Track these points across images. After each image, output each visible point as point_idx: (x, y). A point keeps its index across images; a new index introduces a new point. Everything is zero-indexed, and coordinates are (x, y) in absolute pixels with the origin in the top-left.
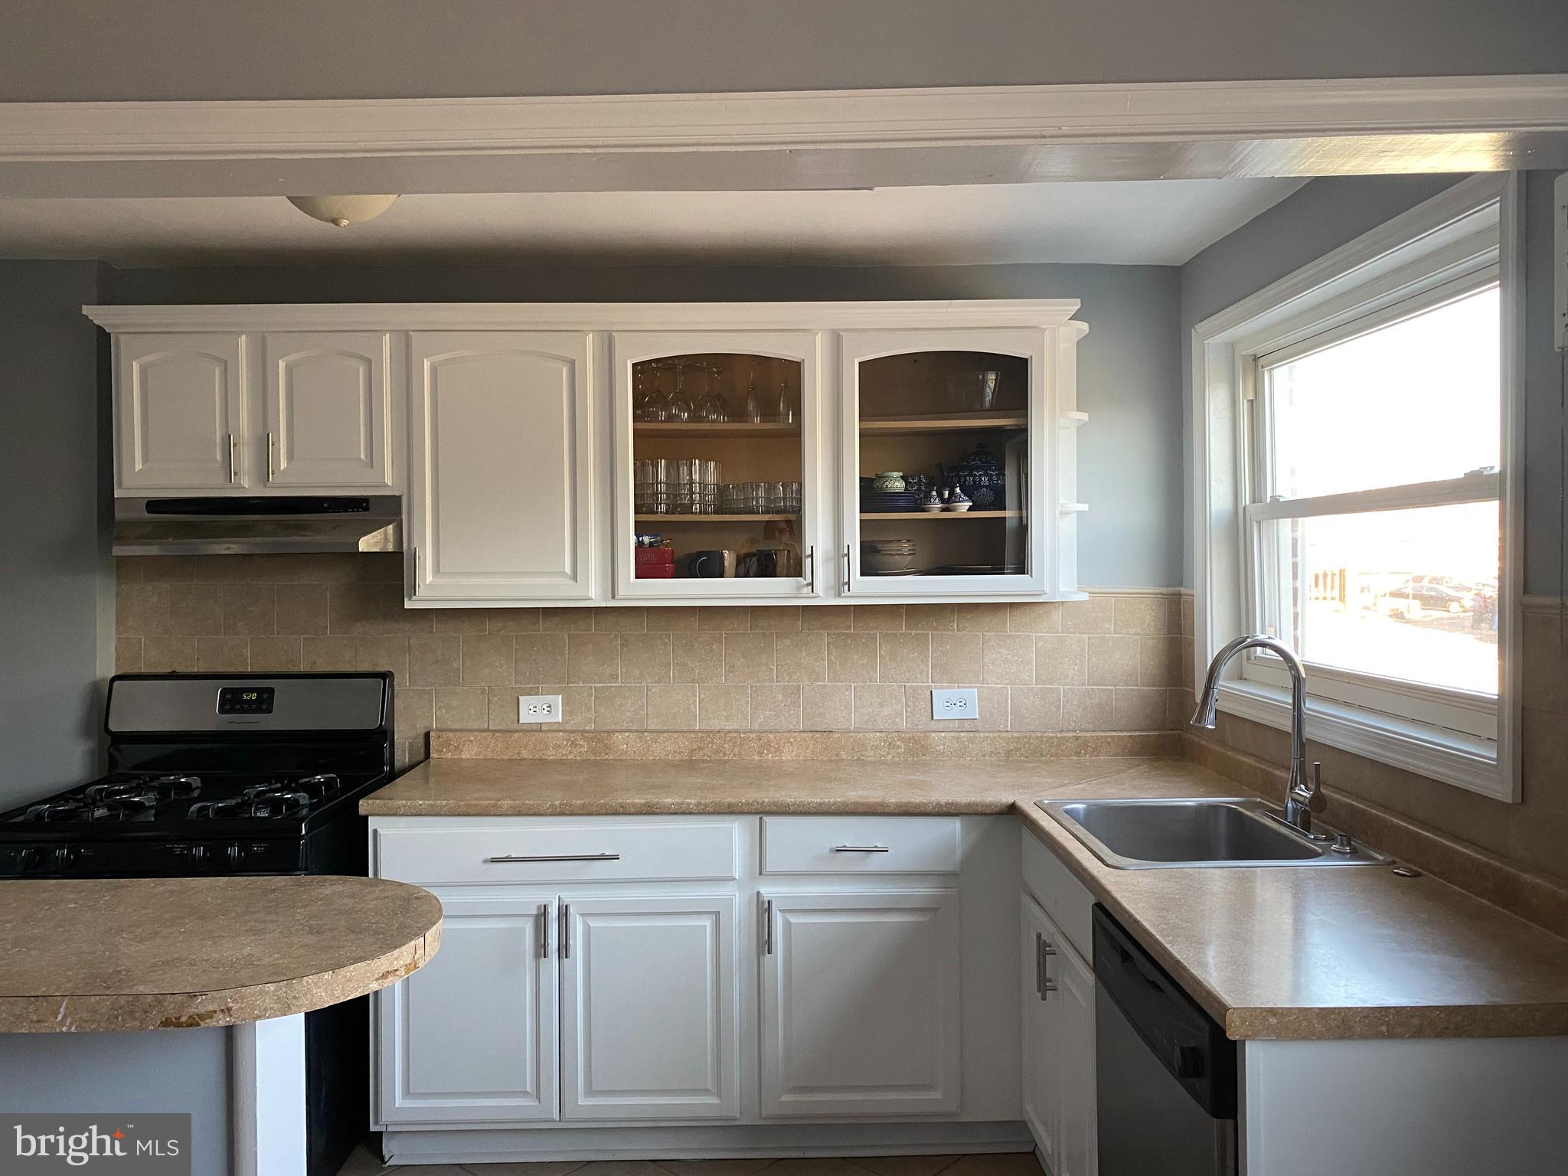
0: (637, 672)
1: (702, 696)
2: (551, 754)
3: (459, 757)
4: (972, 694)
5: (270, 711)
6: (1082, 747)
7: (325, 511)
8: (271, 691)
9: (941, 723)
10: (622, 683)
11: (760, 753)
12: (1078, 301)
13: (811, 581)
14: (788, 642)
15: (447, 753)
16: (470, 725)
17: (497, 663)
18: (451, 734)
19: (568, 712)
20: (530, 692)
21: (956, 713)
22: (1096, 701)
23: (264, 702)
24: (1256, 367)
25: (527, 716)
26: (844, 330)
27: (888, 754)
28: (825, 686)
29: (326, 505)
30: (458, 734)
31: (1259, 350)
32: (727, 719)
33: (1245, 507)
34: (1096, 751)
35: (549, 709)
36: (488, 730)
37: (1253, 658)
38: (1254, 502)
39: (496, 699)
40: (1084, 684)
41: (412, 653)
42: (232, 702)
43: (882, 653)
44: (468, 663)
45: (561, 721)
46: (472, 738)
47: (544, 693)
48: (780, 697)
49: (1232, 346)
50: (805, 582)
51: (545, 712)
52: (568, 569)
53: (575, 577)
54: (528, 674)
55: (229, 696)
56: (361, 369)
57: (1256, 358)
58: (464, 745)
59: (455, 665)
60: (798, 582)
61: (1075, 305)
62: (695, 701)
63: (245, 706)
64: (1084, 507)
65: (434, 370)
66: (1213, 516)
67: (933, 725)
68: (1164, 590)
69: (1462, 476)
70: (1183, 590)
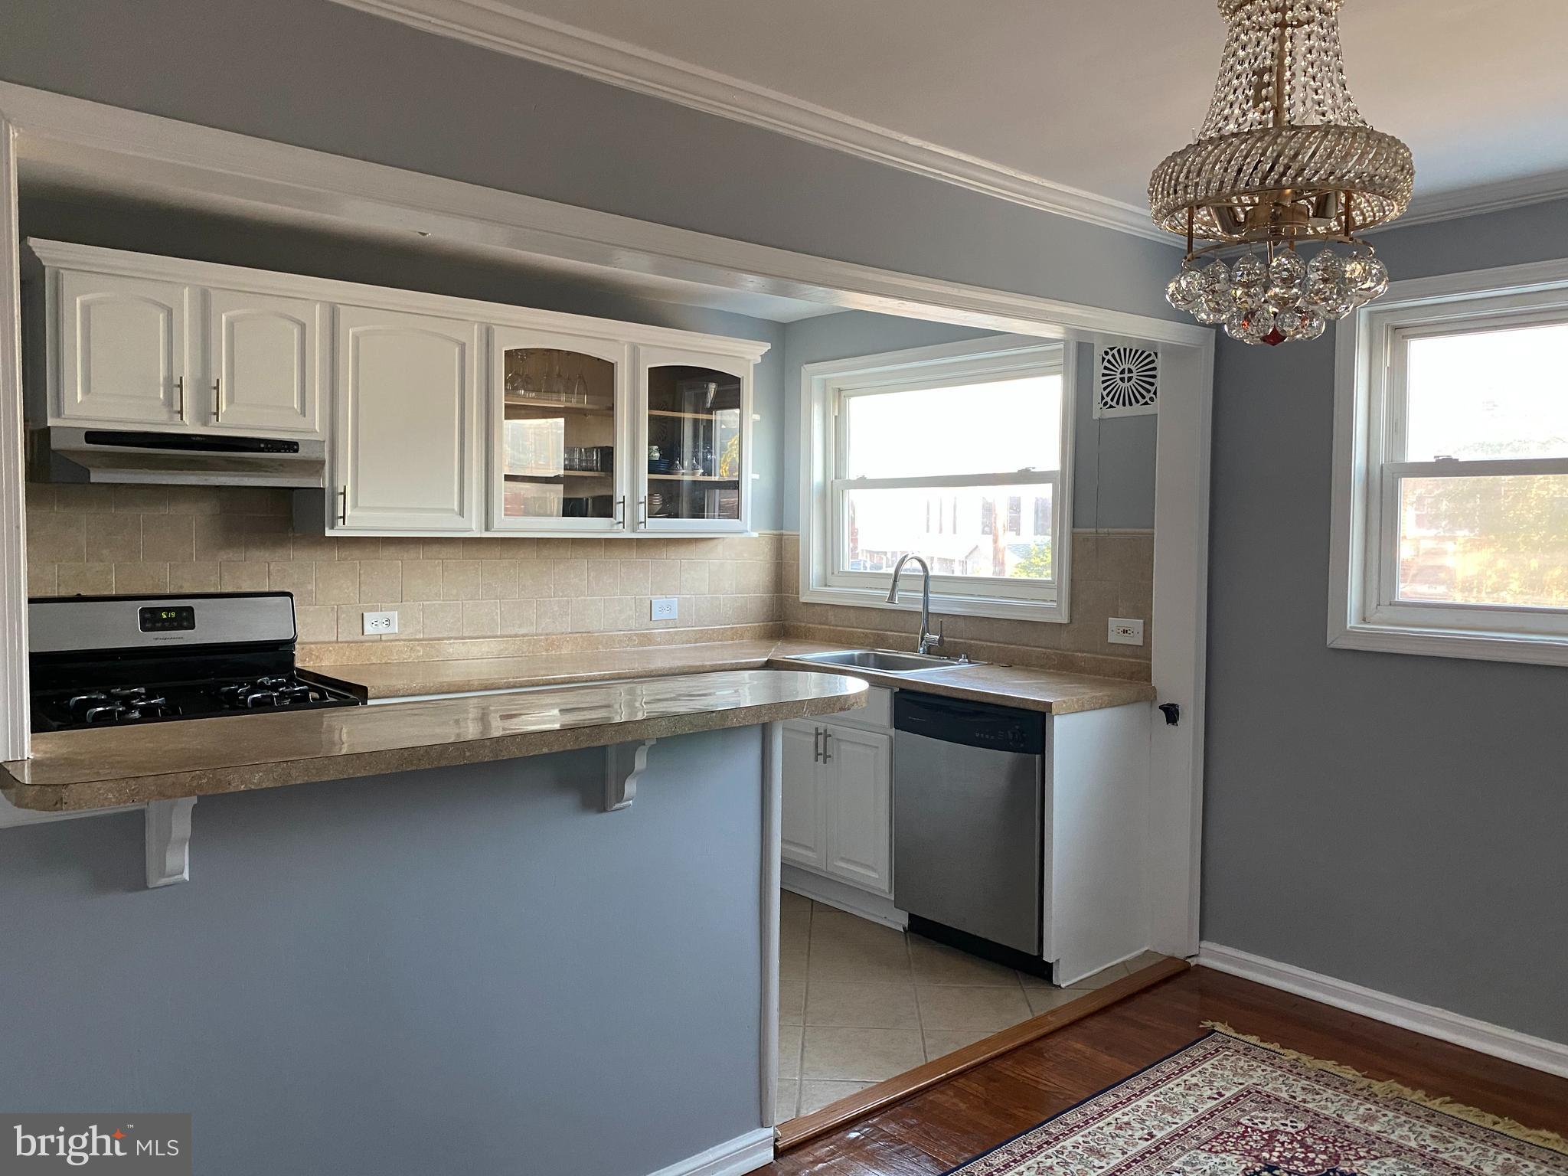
0: (454, 592)
1: (503, 609)
2: (395, 658)
3: (319, 664)
4: (675, 600)
5: (192, 627)
6: (736, 634)
7: (262, 450)
8: (190, 610)
9: (656, 623)
10: (443, 600)
11: (547, 650)
12: (770, 344)
13: (622, 520)
14: (562, 567)
15: (309, 662)
16: (321, 638)
17: (344, 586)
18: (312, 646)
19: (403, 624)
20: (373, 609)
21: (666, 615)
22: (740, 604)
23: (185, 619)
24: (840, 395)
25: (369, 629)
26: (643, 345)
27: (628, 645)
28: (585, 600)
29: (262, 446)
30: (319, 646)
31: (843, 387)
32: (520, 626)
33: (832, 482)
34: (742, 637)
35: (387, 623)
36: (337, 642)
37: (836, 573)
38: (836, 478)
39: (344, 616)
40: (733, 594)
41: (271, 577)
42: (151, 620)
43: (622, 575)
44: (321, 585)
45: (397, 631)
46: (331, 648)
47: (383, 609)
48: (556, 609)
49: (825, 380)
50: (616, 522)
51: (384, 625)
52: (456, 507)
53: (461, 513)
54: (370, 594)
55: (148, 616)
56: (295, 331)
57: (840, 391)
58: (324, 655)
59: (309, 588)
60: (612, 522)
61: (767, 347)
62: (497, 613)
63: (167, 624)
64: (757, 476)
65: (356, 338)
66: (815, 484)
67: (652, 625)
68: (775, 532)
69: (1016, 471)
70: (784, 532)
